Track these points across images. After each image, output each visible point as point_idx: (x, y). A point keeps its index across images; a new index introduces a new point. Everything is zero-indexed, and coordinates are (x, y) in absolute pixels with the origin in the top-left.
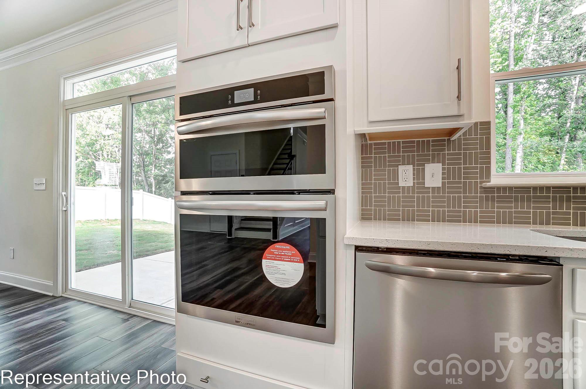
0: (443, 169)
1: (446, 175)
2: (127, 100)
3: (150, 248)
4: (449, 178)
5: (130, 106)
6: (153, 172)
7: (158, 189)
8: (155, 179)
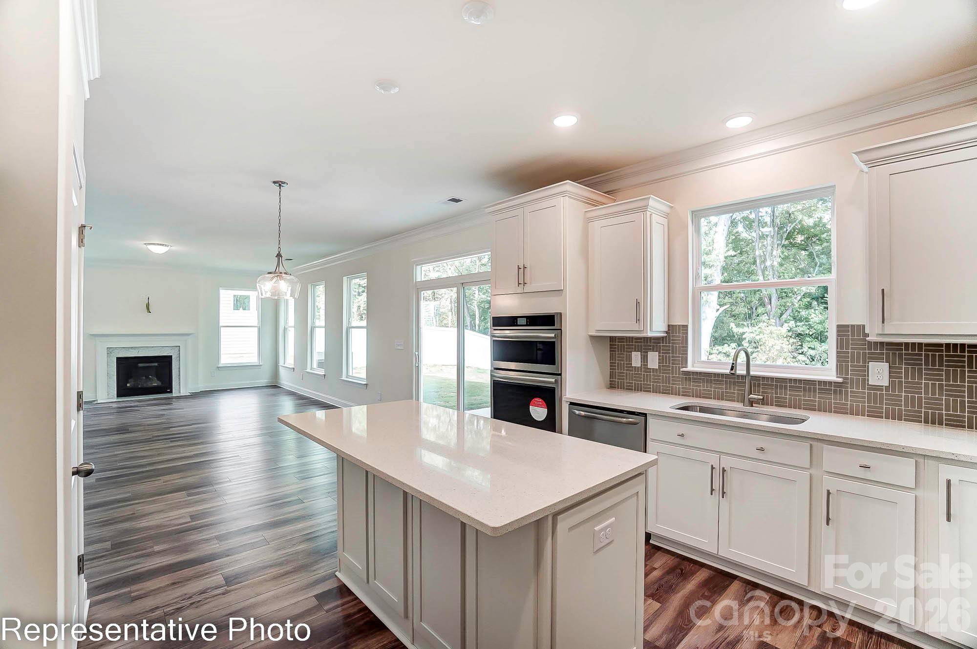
0: (659, 356)
1: (661, 360)
2: (460, 285)
3: (474, 402)
4: (663, 363)
5: (463, 289)
6: (476, 295)
7: (482, 321)
8: (479, 306)
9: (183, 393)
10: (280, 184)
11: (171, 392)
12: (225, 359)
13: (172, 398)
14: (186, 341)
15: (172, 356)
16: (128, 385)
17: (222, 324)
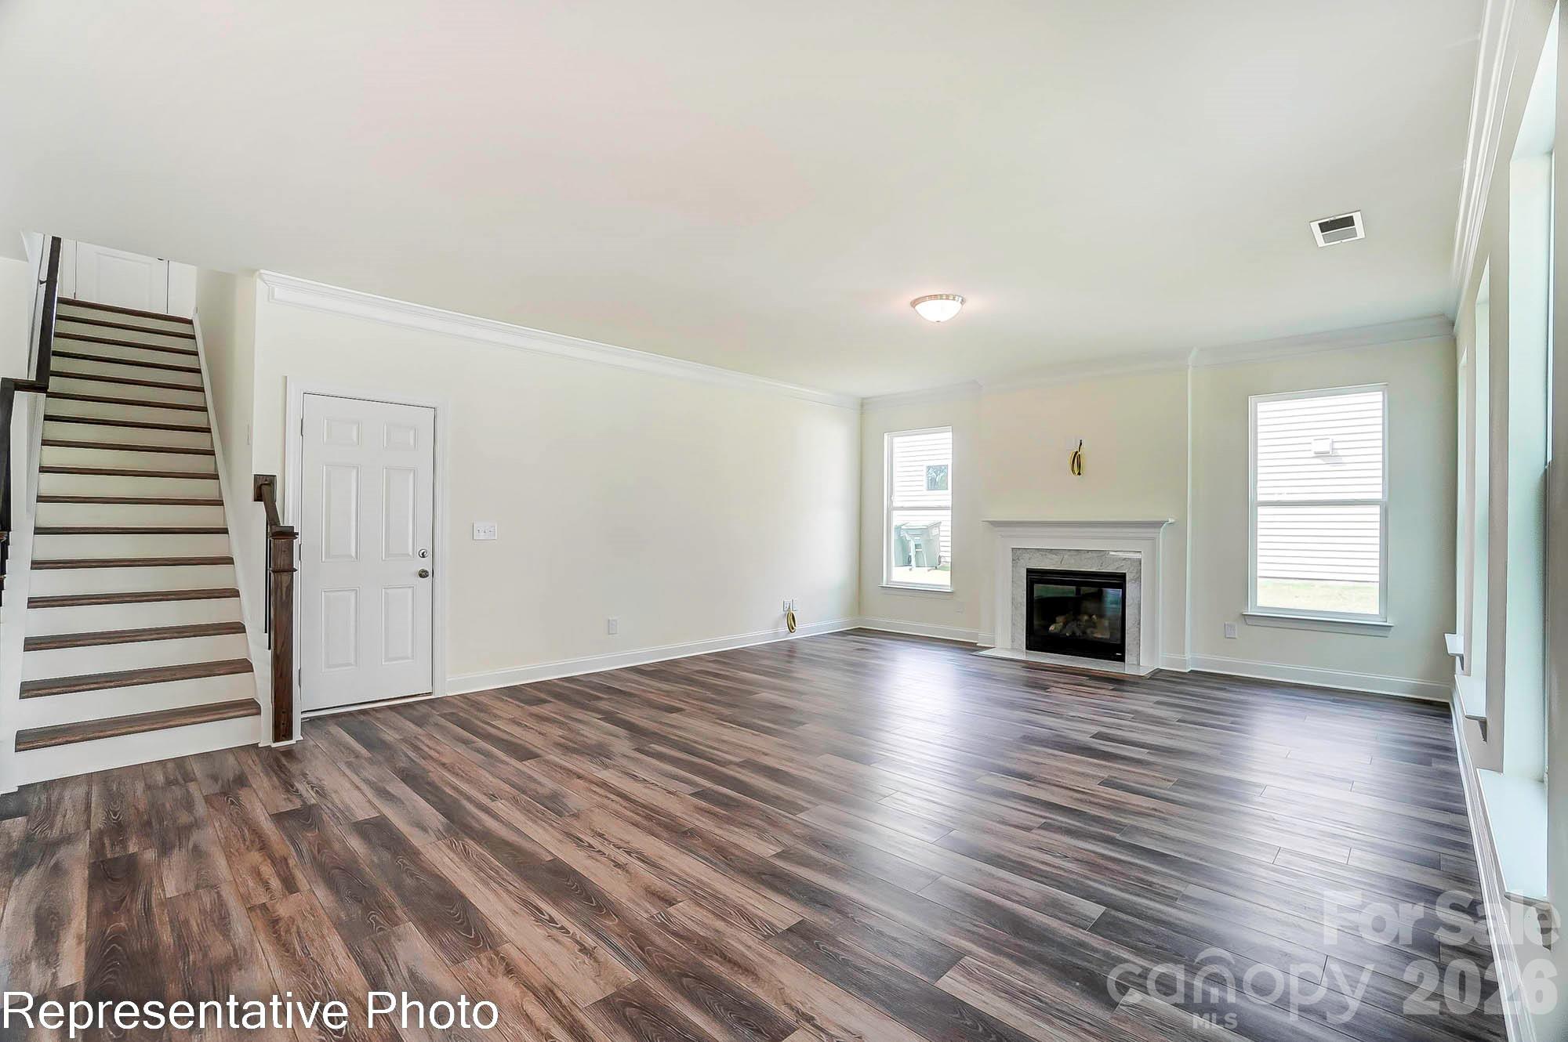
9: (1145, 667)
11: (1122, 661)
12: (1268, 597)
14: (1153, 539)
15: (1125, 574)
16: (1052, 628)
17: (1261, 498)
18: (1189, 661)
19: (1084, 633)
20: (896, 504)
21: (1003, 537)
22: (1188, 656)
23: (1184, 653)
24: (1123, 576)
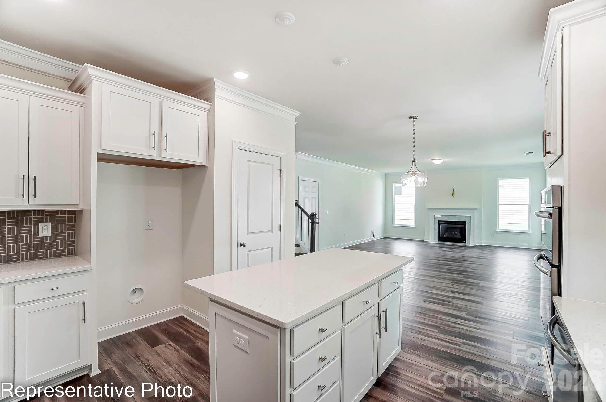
9: (472, 244)
10: (413, 118)
11: (465, 243)
12: (502, 227)
13: (465, 247)
14: (474, 213)
15: (466, 222)
16: (445, 236)
17: (500, 203)
18: (483, 243)
19: (454, 237)
20: (396, 203)
21: (432, 212)
22: (482, 241)
23: (481, 241)
24: (465, 222)
